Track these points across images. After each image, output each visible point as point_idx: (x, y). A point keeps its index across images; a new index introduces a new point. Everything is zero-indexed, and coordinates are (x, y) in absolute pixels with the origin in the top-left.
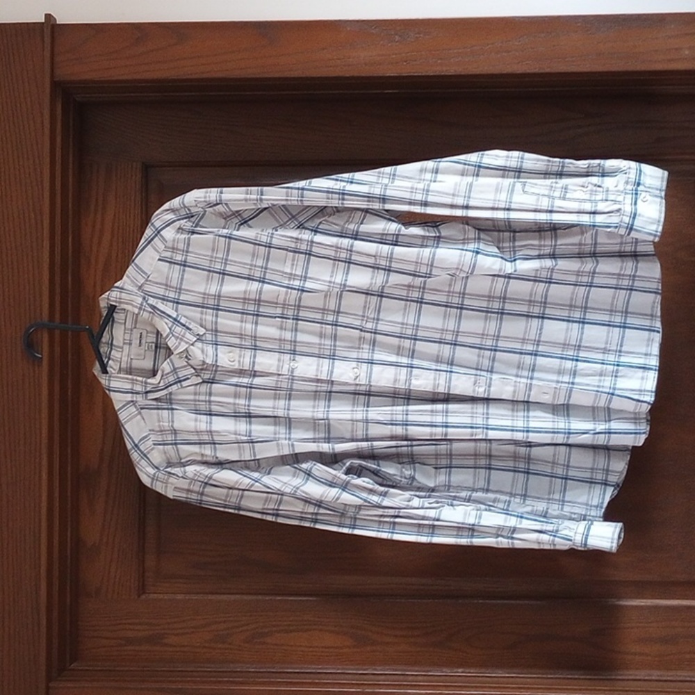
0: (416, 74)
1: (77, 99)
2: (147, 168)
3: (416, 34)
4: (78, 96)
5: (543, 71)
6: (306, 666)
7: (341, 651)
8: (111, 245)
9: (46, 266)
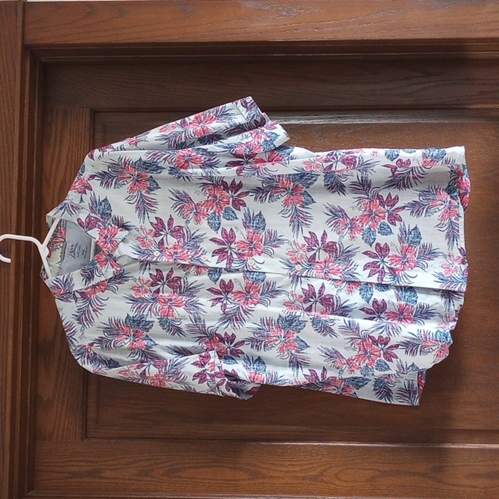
0: (298, 40)
1: (42, 60)
2: (94, 113)
3: (298, 10)
4: (43, 57)
5: (395, 38)
6: (210, 494)
7: (238, 483)
8: (66, 170)
9: (15, 183)
